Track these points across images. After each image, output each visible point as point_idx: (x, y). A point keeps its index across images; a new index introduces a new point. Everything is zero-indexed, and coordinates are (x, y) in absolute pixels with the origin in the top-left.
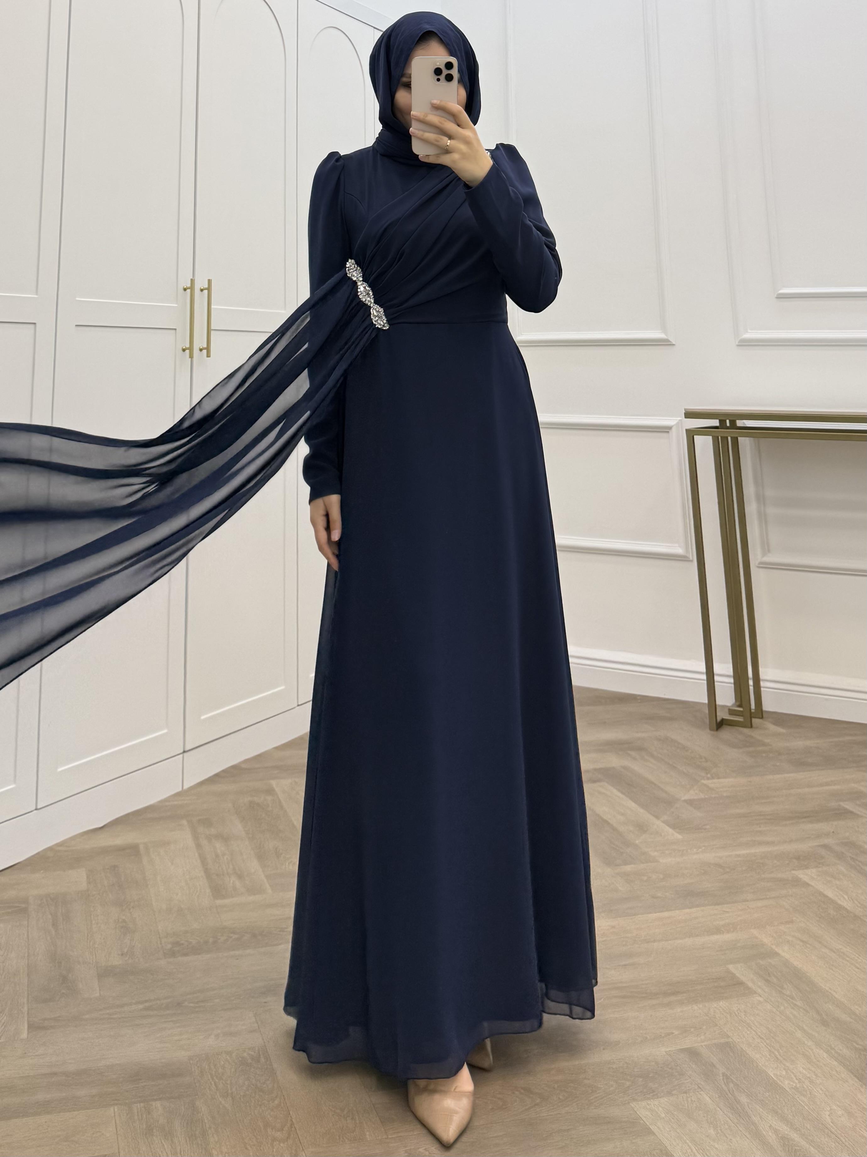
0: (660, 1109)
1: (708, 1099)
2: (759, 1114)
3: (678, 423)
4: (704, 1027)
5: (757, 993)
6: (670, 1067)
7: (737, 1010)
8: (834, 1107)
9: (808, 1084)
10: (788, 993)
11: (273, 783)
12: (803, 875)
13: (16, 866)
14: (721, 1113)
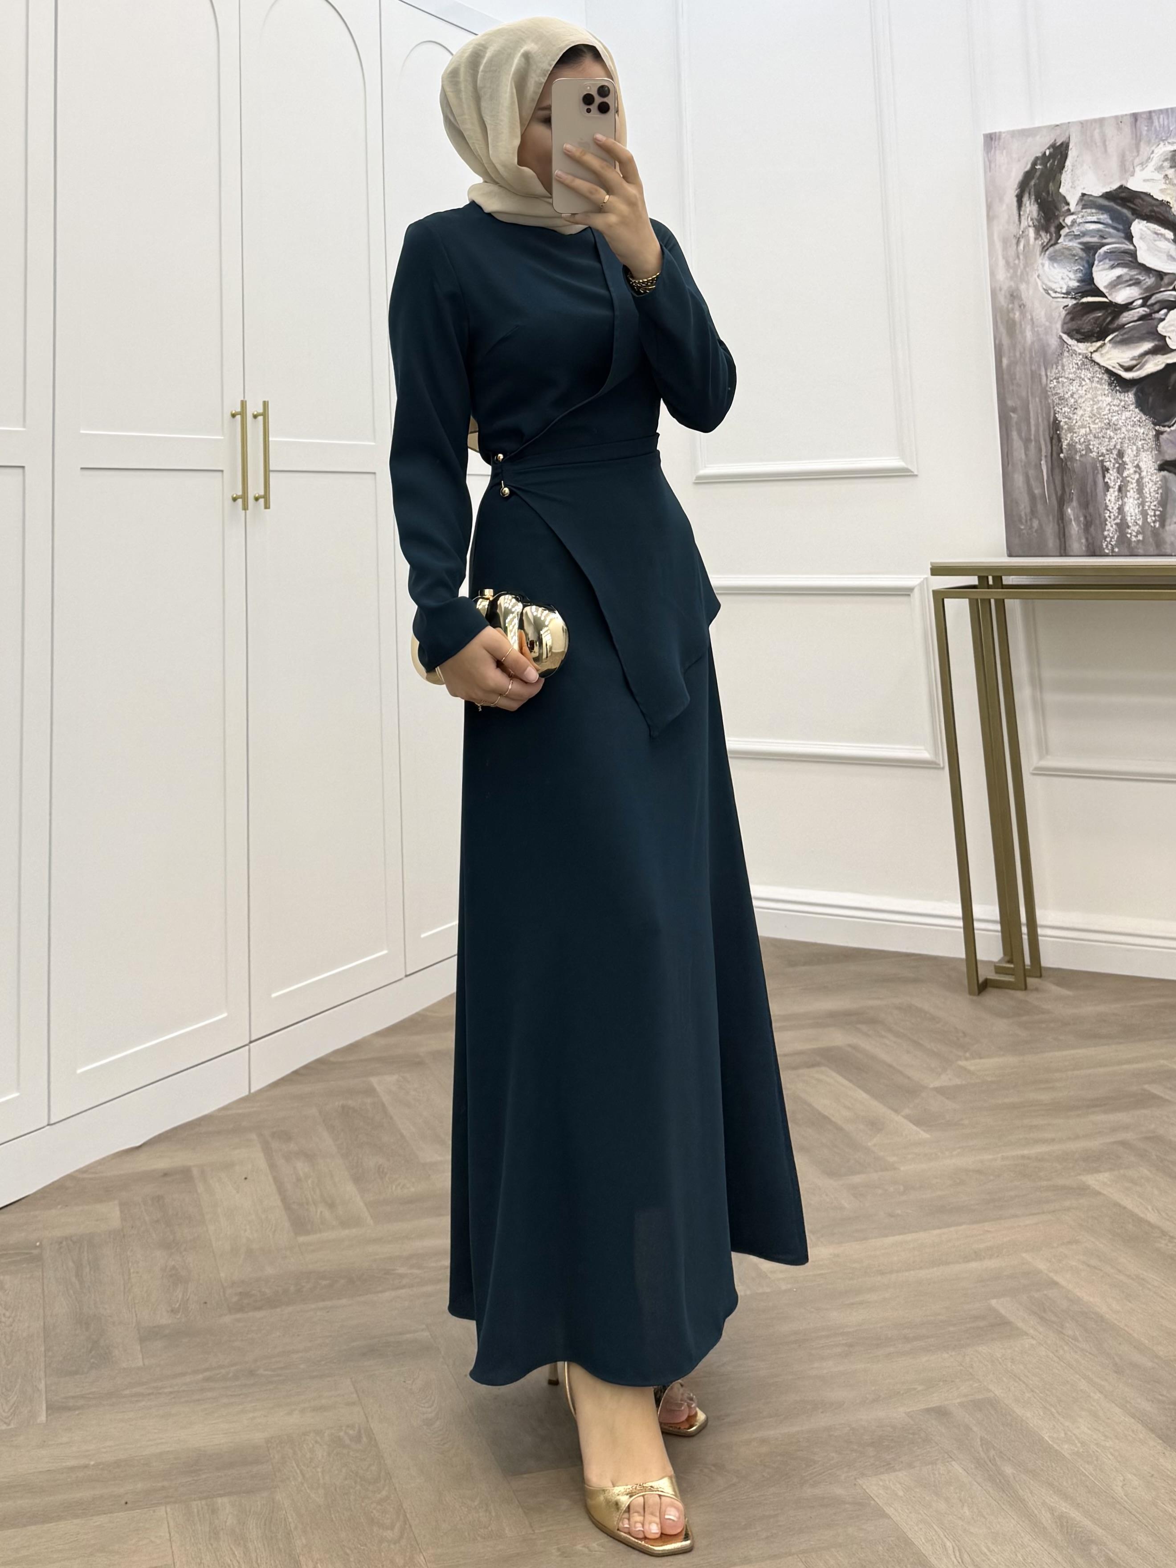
0: (898, 1486)
1: (961, 1470)
2: (1029, 1489)
3: (921, 585)
4: (958, 1380)
5: (1027, 1334)
6: (911, 1431)
7: (1001, 1358)
8: (1129, 1476)
9: (1094, 1447)
10: (1070, 1333)
11: (374, 1080)
12: (1092, 1180)
13: (23, 1201)
14: (980, 1488)
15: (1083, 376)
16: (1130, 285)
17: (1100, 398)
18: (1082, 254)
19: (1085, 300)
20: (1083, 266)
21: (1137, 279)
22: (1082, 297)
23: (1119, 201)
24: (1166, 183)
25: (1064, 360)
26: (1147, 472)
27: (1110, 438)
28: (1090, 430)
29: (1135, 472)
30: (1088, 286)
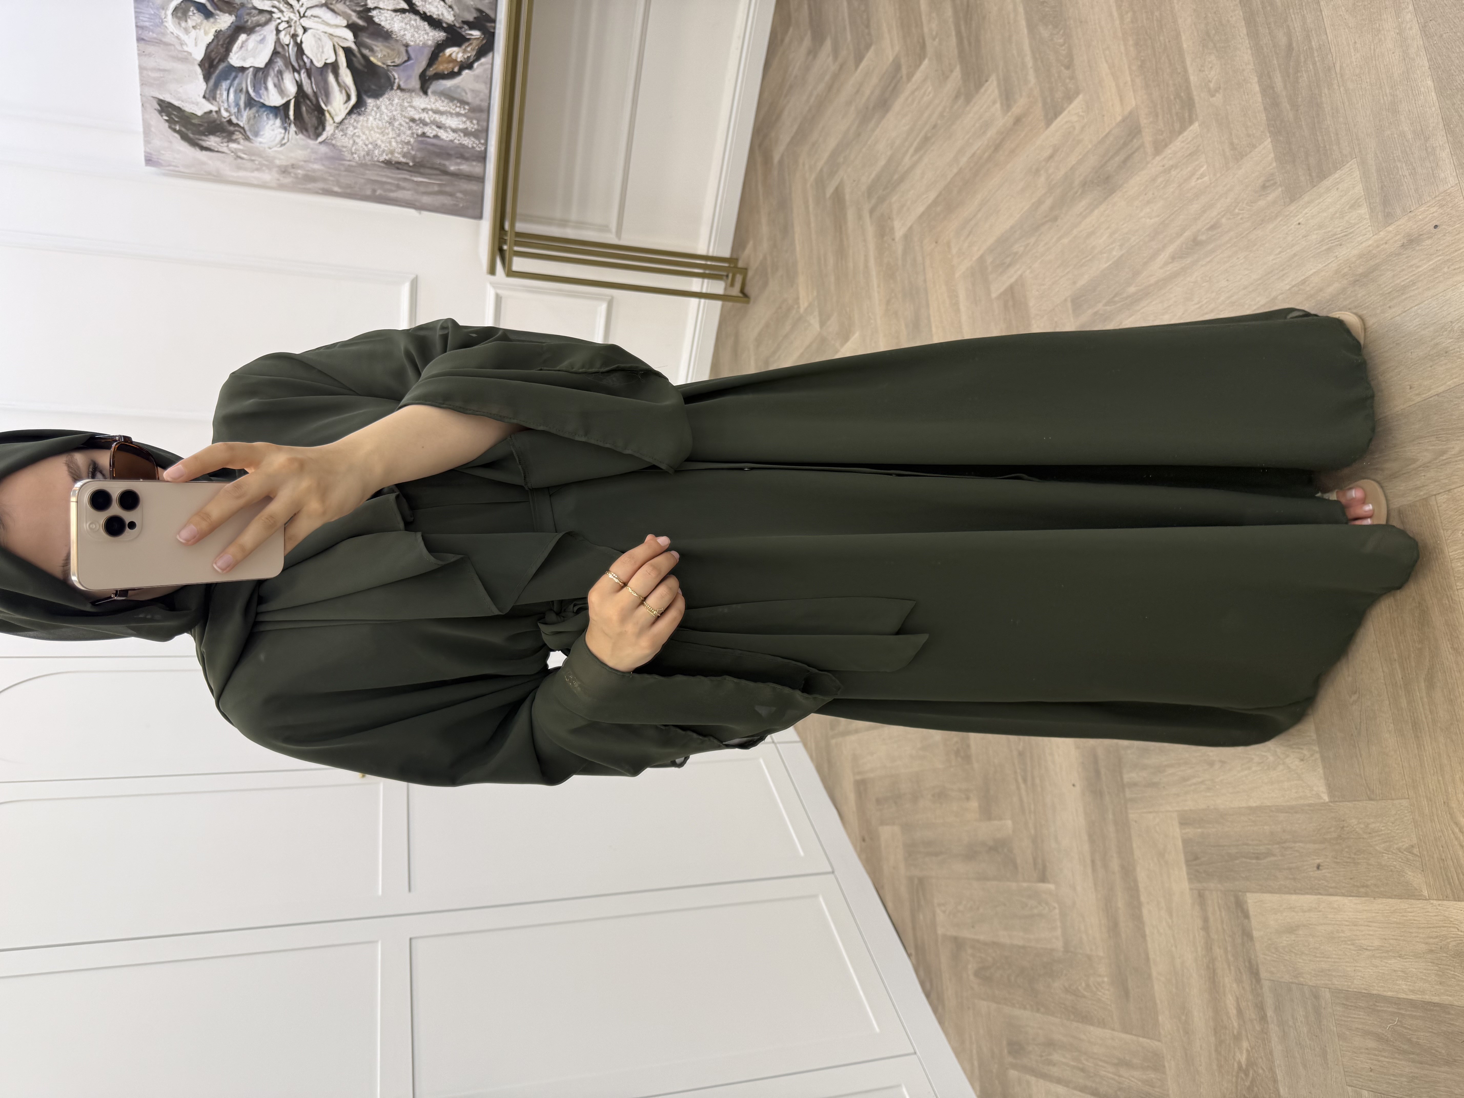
15: (352, 134)
16: (282, 79)
17: (369, 125)
18: (254, 110)
19: (292, 117)
20: (264, 111)
21: (278, 71)
22: (289, 119)
23: (212, 70)
24: (200, 29)
25: (339, 144)
26: (428, 104)
27: (400, 125)
28: (394, 138)
29: (427, 113)
30: (281, 111)
